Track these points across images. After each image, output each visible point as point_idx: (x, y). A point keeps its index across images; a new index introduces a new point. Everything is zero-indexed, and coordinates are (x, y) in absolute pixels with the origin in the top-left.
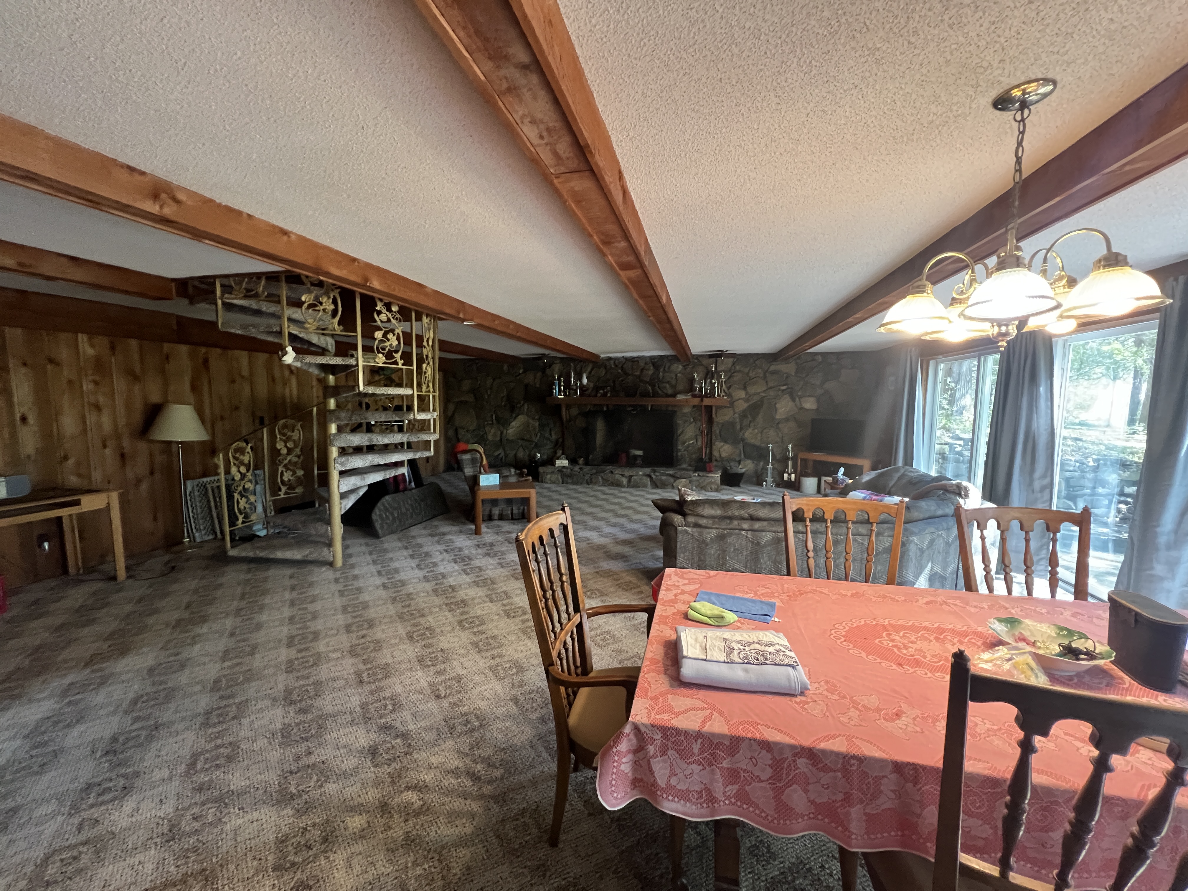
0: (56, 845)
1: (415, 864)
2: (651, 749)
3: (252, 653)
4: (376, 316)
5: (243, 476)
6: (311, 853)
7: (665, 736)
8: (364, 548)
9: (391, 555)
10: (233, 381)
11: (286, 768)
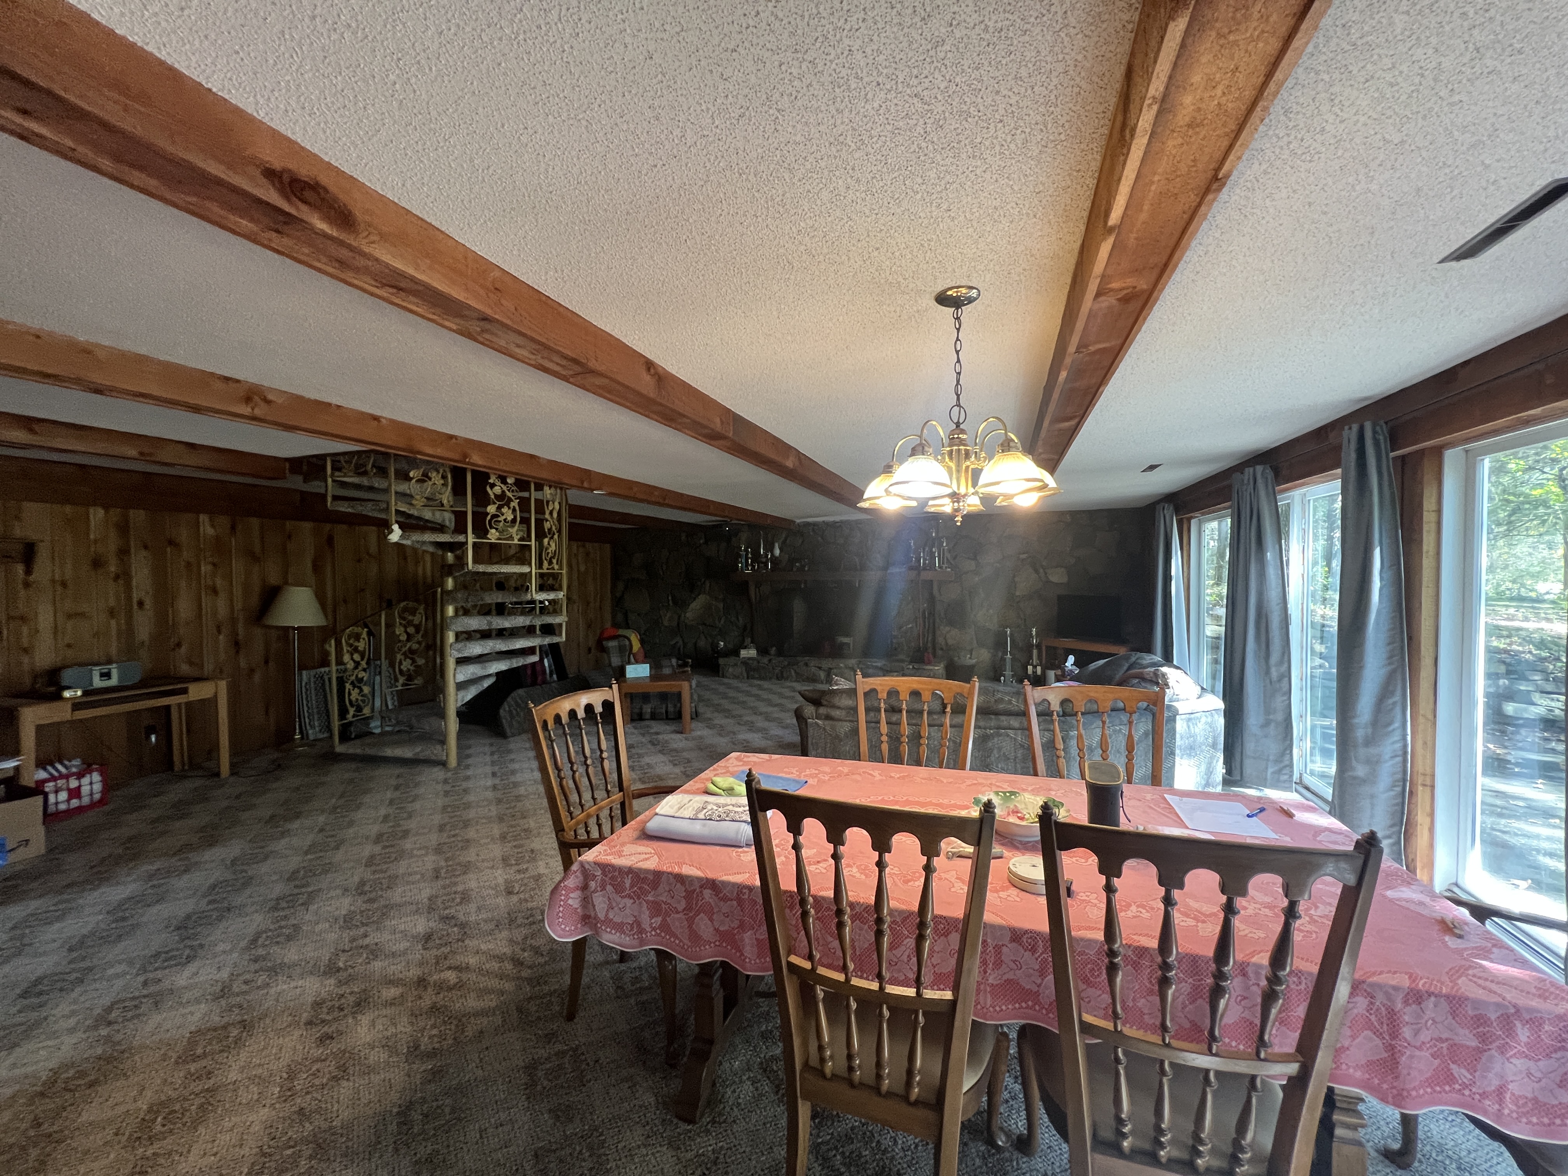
0: (124, 995)
1: (434, 1026)
2: (593, 884)
3: (337, 848)
4: (488, 489)
5: (357, 664)
6: (342, 1014)
7: (604, 873)
8: (487, 749)
9: (512, 756)
10: (359, 561)
11: (341, 947)
